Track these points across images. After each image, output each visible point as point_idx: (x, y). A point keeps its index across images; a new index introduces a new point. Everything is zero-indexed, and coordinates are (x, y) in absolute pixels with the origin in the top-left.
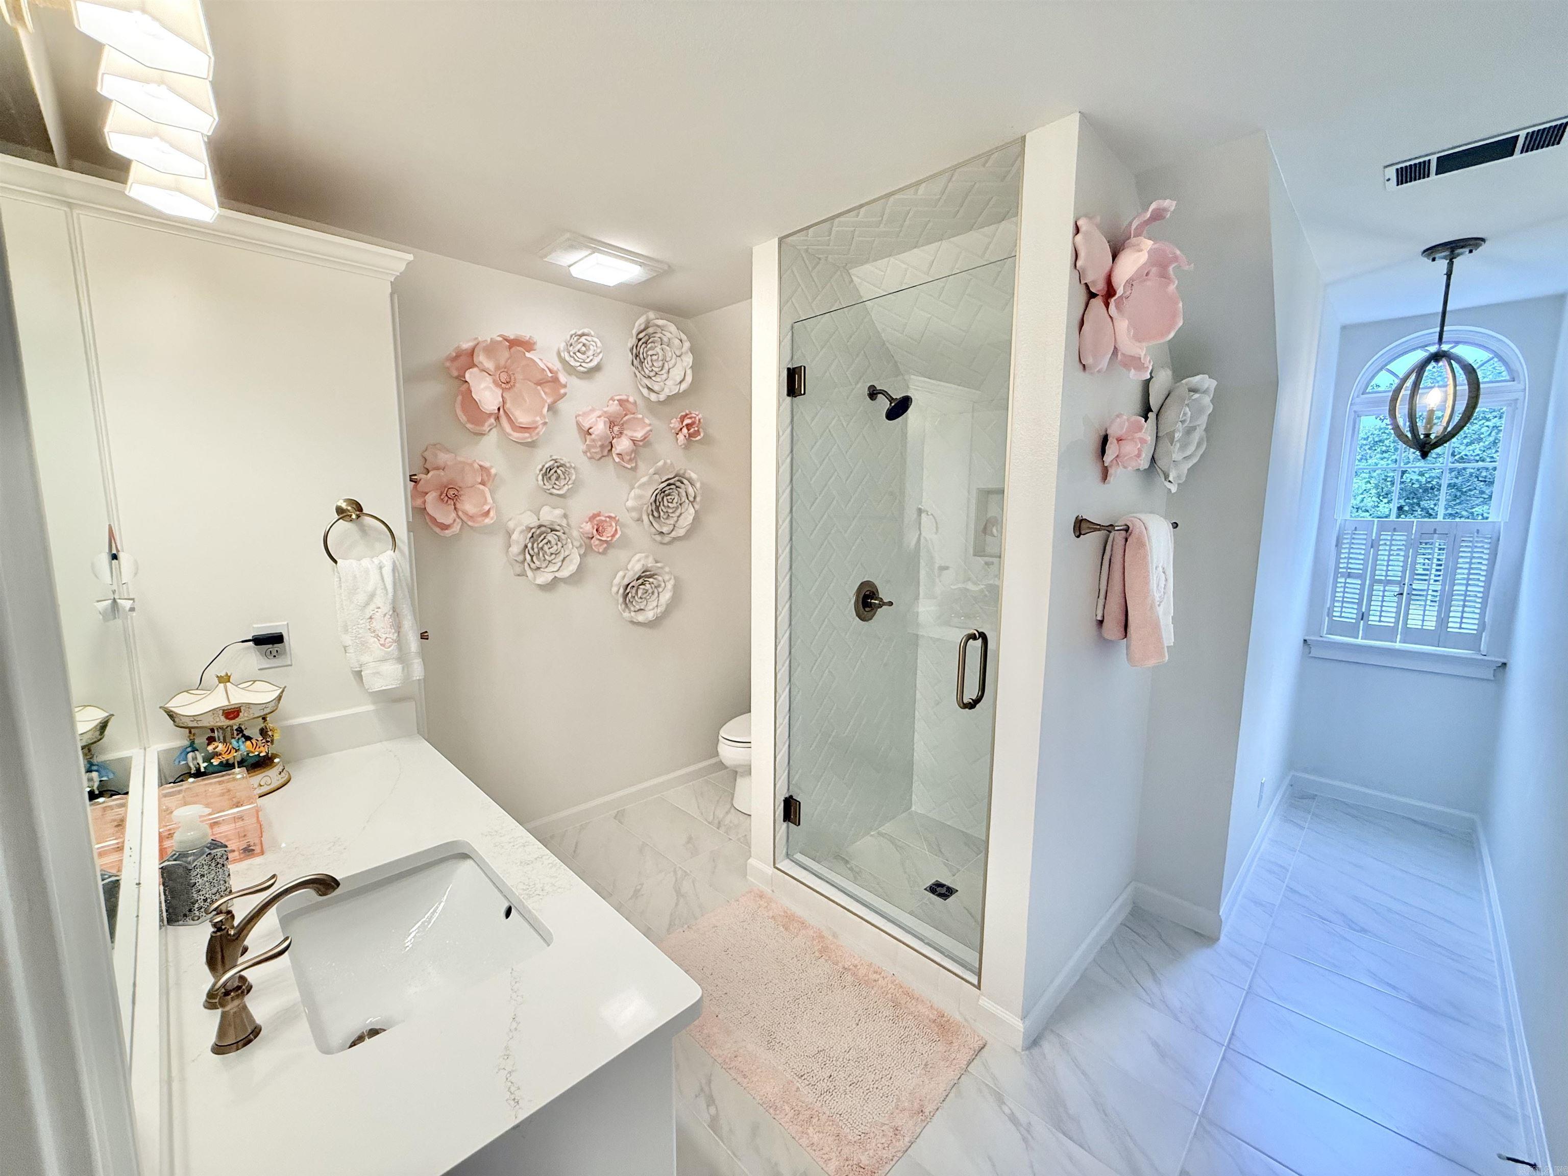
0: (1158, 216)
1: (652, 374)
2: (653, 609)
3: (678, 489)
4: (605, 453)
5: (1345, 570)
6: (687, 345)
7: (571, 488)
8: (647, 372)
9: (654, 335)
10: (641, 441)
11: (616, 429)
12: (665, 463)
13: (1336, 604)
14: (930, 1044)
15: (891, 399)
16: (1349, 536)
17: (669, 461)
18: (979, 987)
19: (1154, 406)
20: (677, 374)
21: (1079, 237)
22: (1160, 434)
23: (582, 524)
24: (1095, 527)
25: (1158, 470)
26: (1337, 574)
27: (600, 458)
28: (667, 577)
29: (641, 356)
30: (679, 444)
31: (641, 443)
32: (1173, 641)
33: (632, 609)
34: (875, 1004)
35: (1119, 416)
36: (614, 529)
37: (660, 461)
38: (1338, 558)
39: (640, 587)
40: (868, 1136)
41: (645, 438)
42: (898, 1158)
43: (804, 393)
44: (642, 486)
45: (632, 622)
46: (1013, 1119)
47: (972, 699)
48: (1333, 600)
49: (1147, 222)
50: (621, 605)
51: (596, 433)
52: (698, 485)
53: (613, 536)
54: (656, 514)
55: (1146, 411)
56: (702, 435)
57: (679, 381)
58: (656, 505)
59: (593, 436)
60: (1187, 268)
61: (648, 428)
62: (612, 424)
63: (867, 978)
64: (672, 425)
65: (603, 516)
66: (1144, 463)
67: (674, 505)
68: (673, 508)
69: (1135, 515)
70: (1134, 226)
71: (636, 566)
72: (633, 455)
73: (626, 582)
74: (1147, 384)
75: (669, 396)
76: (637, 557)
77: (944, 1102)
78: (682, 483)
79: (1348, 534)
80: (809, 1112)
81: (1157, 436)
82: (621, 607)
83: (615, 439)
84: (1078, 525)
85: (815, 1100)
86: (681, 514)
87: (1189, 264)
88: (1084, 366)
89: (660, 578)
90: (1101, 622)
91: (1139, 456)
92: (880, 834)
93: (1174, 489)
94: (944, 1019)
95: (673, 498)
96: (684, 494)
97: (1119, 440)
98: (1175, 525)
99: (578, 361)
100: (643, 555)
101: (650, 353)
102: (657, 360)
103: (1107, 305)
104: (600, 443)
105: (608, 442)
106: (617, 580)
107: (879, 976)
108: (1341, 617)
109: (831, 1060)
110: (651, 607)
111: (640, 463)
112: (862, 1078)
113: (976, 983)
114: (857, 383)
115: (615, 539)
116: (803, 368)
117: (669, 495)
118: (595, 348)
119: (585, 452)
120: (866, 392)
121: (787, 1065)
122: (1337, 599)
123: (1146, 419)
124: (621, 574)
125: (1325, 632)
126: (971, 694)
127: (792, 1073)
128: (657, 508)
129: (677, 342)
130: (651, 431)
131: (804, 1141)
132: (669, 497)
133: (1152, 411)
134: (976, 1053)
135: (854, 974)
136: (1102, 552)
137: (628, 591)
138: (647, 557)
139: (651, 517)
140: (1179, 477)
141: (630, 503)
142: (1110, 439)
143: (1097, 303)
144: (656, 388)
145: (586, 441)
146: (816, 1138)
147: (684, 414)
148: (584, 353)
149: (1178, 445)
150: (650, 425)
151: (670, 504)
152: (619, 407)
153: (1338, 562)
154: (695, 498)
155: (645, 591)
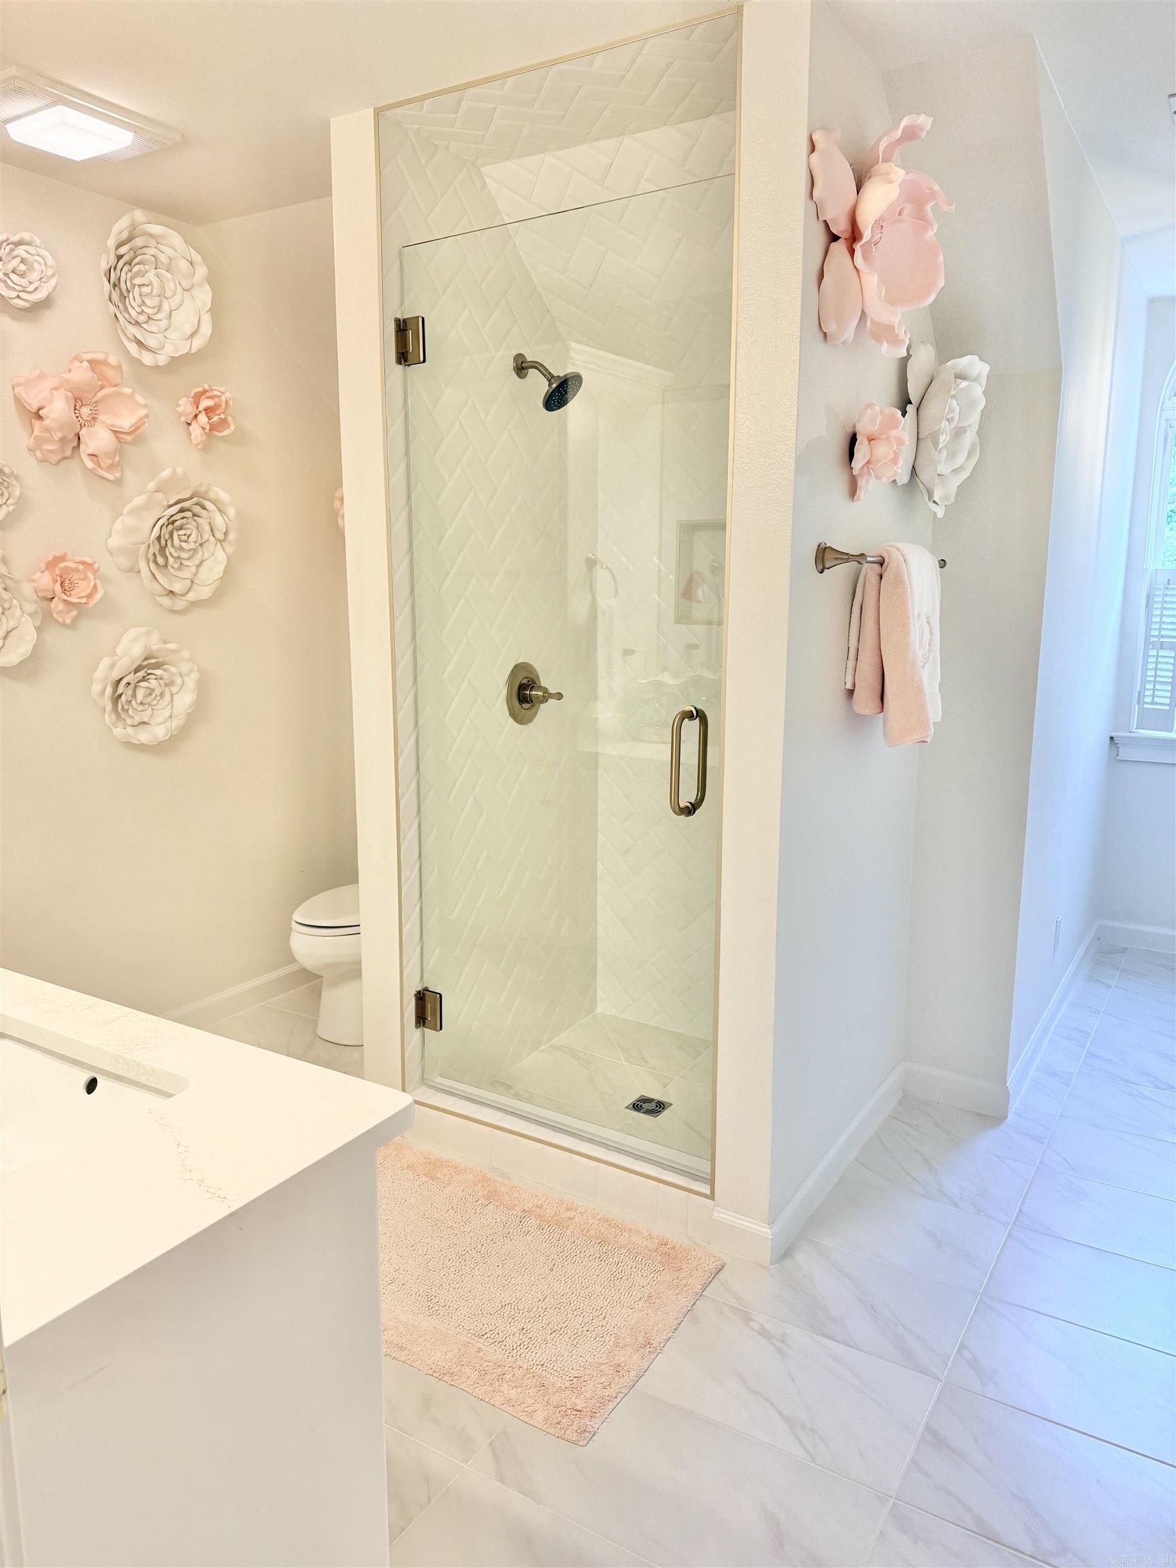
0: (911, 134)
1: (142, 318)
2: (165, 721)
3: (195, 518)
4: (68, 452)
5: (1156, 639)
6: (202, 271)
7: (14, 511)
8: (133, 314)
9: (144, 250)
10: (129, 433)
11: (85, 411)
12: (174, 473)
13: (1147, 687)
14: (652, 1275)
15: (550, 377)
16: (1160, 592)
17: (180, 471)
18: (712, 1196)
19: (914, 397)
20: (185, 320)
21: (815, 156)
22: (920, 437)
23: (35, 574)
24: (844, 557)
25: (920, 483)
26: (1147, 642)
27: (60, 460)
28: (185, 668)
29: (123, 286)
30: (194, 442)
31: (129, 438)
32: (941, 715)
33: (129, 721)
34: (573, 1245)
35: (870, 406)
36: (92, 584)
37: (164, 470)
38: (1149, 622)
39: (140, 684)
40: (582, 1379)
41: (135, 430)
42: (623, 1395)
43: (424, 361)
44: (135, 511)
45: (130, 745)
46: (763, 1333)
47: (691, 803)
48: (1144, 682)
49: (899, 142)
50: (110, 715)
51: (53, 416)
52: (231, 512)
53: (89, 596)
54: (160, 560)
55: (904, 402)
56: (233, 427)
57: (189, 333)
58: (162, 544)
59: (47, 422)
60: (946, 209)
61: (143, 412)
62: (78, 402)
63: (557, 1218)
64: (180, 409)
65: (70, 561)
66: (904, 478)
67: (192, 546)
68: (190, 550)
69: (891, 543)
70: (882, 146)
71: (131, 648)
72: (117, 459)
73: (116, 675)
74: (904, 363)
75: (173, 358)
76: (133, 632)
77: (677, 1331)
78: (204, 508)
79: (1160, 589)
80: (499, 1370)
81: (918, 438)
82: (109, 718)
83: (84, 429)
84: (820, 557)
85: (506, 1356)
86: (202, 562)
87: (950, 204)
88: (825, 334)
89: (173, 669)
90: (851, 692)
91: (894, 461)
92: (553, 1046)
93: (940, 512)
94: (668, 1246)
95: (188, 533)
96: (207, 528)
97: (870, 440)
98: (943, 563)
99: (14, 289)
100: (143, 629)
101: (137, 281)
102: (149, 295)
103: (852, 252)
104: (60, 435)
105: (73, 434)
106: (99, 674)
107: (575, 1213)
108: (1153, 703)
109: (521, 1312)
110: (160, 719)
111: (129, 474)
112: (566, 1324)
113: (708, 1192)
114: (497, 351)
115: (94, 602)
116: (420, 319)
117: (181, 528)
118: (44, 268)
119: (31, 450)
120: (511, 364)
121: (461, 1327)
122: (1148, 679)
123: (904, 413)
124: (105, 662)
125: (1135, 727)
126: (688, 795)
127: (469, 1335)
128: (162, 550)
129: (183, 265)
130: (147, 416)
131: (498, 1400)
132: (182, 532)
133: (911, 403)
134: (713, 1276)
135: (539, 1216)
136: (851, 598)
137: (119, 692)
138: (148, 633)
139: (152, 565)
140: (946, 497)
141: (114, 542)
142: (859, 438)
143: (839, 248)
144: (151, 342)
145: (33, 431)
146: (513, 1393)
147: (200, 389)
148: (22, 275)
149: (945, 453)
150: (145, 406)
151: (183, 544)
152: (90, 374)
153: (1148, 629)
154: (226, 534)
155: (149, 691)
